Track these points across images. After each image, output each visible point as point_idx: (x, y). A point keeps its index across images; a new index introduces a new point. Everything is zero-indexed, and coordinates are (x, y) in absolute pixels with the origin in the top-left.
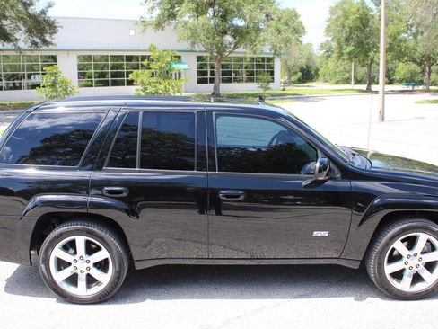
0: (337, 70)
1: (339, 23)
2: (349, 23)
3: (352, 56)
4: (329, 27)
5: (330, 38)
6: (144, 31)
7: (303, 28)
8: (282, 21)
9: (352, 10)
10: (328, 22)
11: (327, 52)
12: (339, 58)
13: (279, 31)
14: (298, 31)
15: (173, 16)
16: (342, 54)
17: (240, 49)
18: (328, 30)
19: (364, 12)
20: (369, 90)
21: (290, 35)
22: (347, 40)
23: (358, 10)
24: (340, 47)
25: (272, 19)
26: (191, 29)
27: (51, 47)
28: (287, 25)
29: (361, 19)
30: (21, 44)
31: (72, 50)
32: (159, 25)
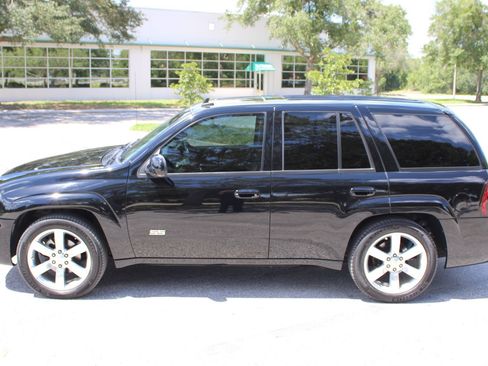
0: (432, 77)
1: (447, 21)
2: (459, 21)
3: (460, 60)
4: (433, 25)
5: (434, 39)
6: (229, 26)
7: (409, 27)
8: (387, 19)
9: (462, 6)
10: (432, 19)
11: (431, 54)
12: (445, 61)
13: (385, 31)
14: (404, 30)
15: (263, 10)
16: (449, 58)
17: (336, 50)
18: (432, 29)
19: (477, 10)
20: (478, 101)
21: (397, 36)
22: (456, 42)
23: (471, 7)
24: (447, 50)
25: (376, 17)
26: (287, 26)
27: (131, 41)
28: (393, 23)
29: (473, 17)
30: (103, 38)
31: (146, 45)
32: (249, 19)
